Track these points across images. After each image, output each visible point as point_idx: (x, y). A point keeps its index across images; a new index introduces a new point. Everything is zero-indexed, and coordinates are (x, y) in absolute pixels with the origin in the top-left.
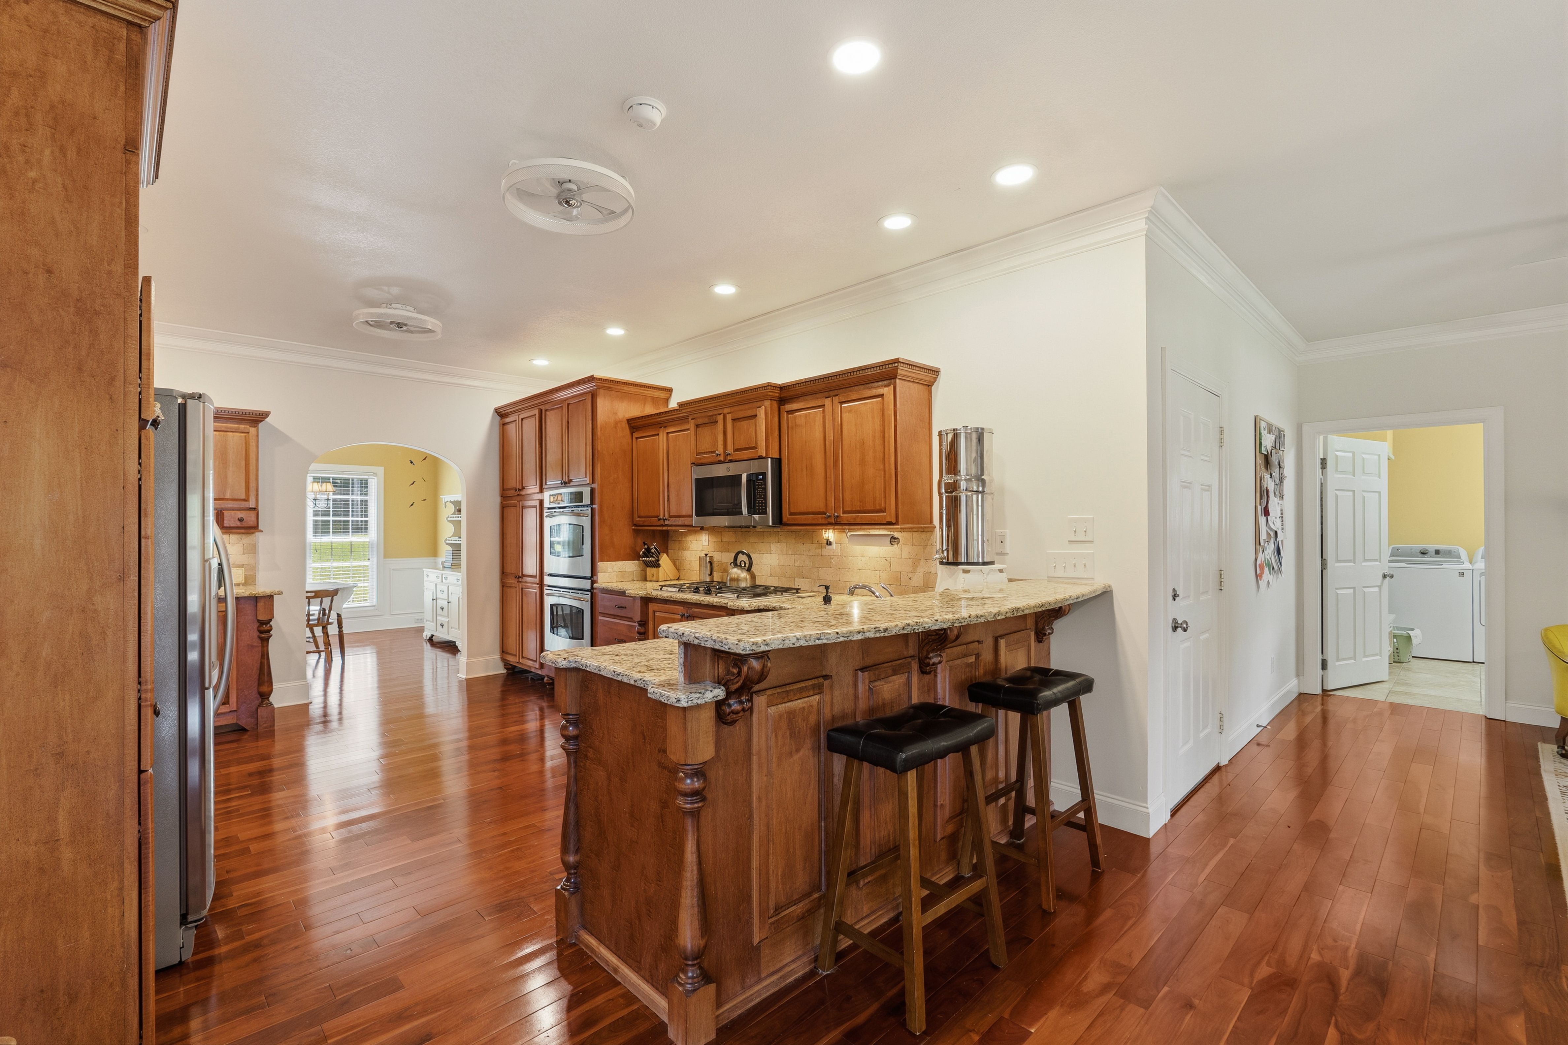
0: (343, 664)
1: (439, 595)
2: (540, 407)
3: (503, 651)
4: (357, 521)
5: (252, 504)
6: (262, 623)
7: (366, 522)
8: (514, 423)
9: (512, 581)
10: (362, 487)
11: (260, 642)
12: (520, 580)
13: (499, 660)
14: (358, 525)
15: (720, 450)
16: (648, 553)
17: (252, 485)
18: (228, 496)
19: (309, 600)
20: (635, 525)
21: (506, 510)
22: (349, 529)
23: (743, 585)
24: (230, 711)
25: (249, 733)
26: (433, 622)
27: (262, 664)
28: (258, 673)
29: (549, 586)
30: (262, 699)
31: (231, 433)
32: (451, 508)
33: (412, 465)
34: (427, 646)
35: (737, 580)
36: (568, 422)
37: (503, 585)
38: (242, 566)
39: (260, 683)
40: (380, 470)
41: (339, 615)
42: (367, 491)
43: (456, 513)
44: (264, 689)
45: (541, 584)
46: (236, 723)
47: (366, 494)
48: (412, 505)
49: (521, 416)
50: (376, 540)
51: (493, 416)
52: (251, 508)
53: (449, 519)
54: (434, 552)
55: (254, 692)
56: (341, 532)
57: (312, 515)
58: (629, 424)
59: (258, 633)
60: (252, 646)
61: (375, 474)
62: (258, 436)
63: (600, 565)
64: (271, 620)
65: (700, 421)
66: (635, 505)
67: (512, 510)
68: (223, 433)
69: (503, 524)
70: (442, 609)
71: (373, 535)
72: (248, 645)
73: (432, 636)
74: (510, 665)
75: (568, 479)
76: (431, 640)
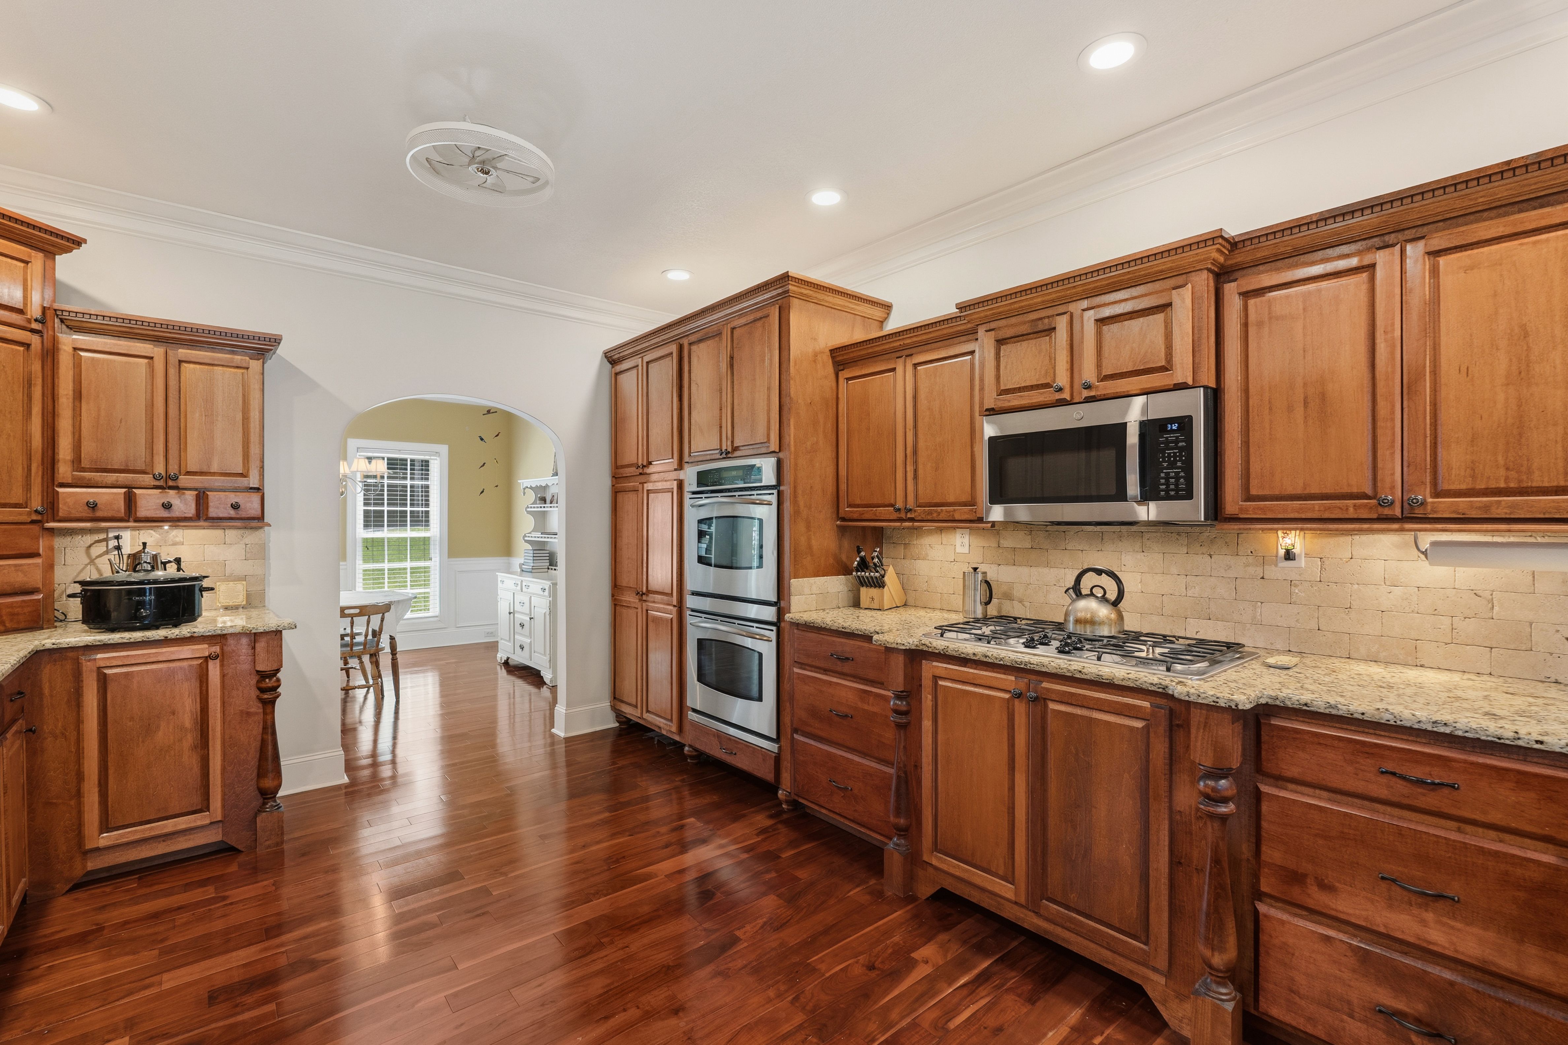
0: (397, 702)
1: (518, 607)
2: (679, 341)
3: (616, 697)
4: (418, 512)
5: (254, 482)
6: (263, 676)
7: (427, 512)
8: (634, 371)
9: (630, 598)
10: (422, 466)
11: (260, 705)
12: (644, 598)
13: (609, 708)
14: (418, 517)
15: (1062, 380)
16: (864, 565)
17: (254, 450)
18: (215, 468)
19: (352, 618)
20: (843, 519)
21: (620, 496)
22: (406, 521)
23: (1105, 631)
24: (211, 823)
25: (242, 858)
26: (509, 641)
27: (263, 742)
28: (258, 756)
29: (693, 610)
30: (265, 799)
31: (220, 368)
32: (531, 496)
33: (483, 442)
34: (502, 673)
35: (1092, 622)
36: (732, 358)
37: (616, 604)
38: (244, 578)
39: (261, 774)
40: (444, 449)
41: (392, 638)
42: (428, 475)
43: (538, 502)
44: (268, 783)
45: (680, 606)
46: (222, 841)
47: (427, 479)
48: (483, 492)
49: (646, 359)
50: (438, 535)
51: (601, 365)
52: (251, 488)
53: (528, 509)
54: (507, 550)
55: (252, 791)
56: (397, 526)
57: (362, 503)
58: (833, 358)
59: (258, 693)
60: (248, 714)
61: (437, 454)
62: (263, 374)
63: (796, 584)
64: (278, 670)
65: (1002, 334)
66: (843, 487)
67: (632, 496)
68: (206, 367)
69: (616, 516)
70: (522, 625)
71: (435, 529)
72: (242, 711)
73: (508, 658)
74: (625, 717)
75: (732, 445)
76: (506, 664)
